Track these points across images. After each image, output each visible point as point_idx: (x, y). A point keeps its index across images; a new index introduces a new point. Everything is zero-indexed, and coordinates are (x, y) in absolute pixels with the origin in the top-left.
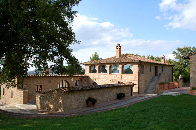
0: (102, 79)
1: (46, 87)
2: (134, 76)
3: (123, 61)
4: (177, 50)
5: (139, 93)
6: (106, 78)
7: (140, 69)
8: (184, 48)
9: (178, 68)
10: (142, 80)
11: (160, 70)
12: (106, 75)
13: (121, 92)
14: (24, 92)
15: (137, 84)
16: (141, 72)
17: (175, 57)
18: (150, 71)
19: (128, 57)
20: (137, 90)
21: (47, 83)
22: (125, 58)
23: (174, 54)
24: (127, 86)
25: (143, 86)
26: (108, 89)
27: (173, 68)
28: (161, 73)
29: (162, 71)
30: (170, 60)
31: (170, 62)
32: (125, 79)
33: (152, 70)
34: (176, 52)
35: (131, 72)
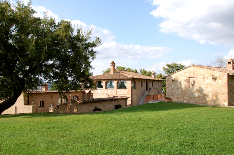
0: (98, 94)
1: (48, 102)
2: (128, 91)
3: (118, 77)
4: (166, 66)
5: (132, 105)
6: (102, 93)
7: (132, 85)
8: (172, 64)
10: (135, 94)
11: (150, 85)
12: (103, 90)
13: (118, 104)
14: (33, 107)
15: (131, 97)
16: (134, 87)
17: (165, 73)
18: (142, 86)
19: (122, 73)
20: (131, 103)
21: (49, 98)
22: (119, 74)
23: (164, 70)
24: (122, 99)
25: (135, 99)
26: (109, 101)
27: (162, 83)
28: (151, 87)
29: (153, 86)
31: (161, 76)
32: (120, 94)
33: (143, 86)
34: (166, 68)
35: (125, 87)
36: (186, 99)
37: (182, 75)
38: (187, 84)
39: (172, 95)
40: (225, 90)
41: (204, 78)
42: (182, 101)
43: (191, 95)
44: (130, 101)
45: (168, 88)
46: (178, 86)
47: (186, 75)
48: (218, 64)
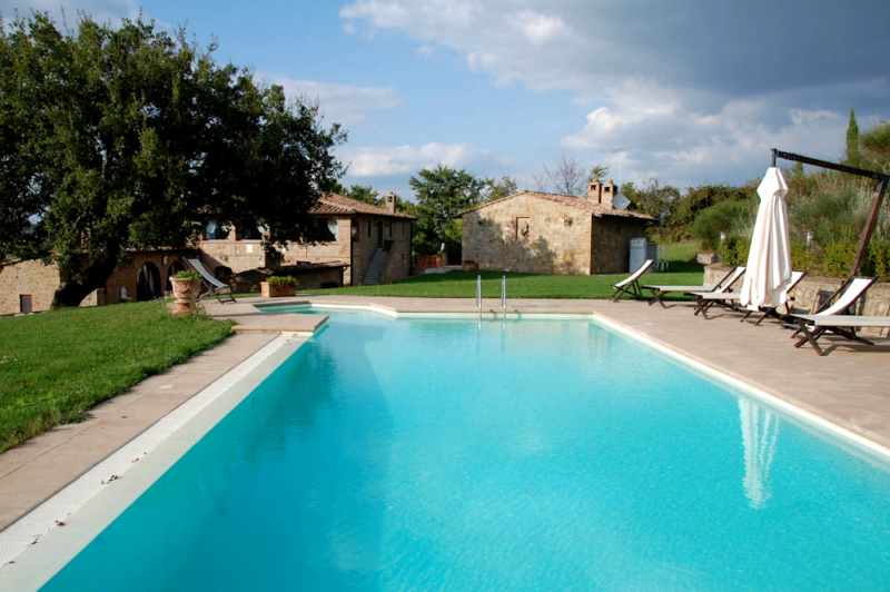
0: (246, 257)
2: (340, 247)
4: (421, 174)
5: (352, 286)
7: (354, 232)
8: (438, 170)
9: (423, 226)
11: (386, 232)
15: (350, 264)
16: (355, 237)
18: (369, 235)
20: (348, 279)
23: (413, 187)
25: (357, 271)
27: (411, 224)
28: (388, 238)
29: (391, 234)
32: (317, 255)
33: (372, 233)
34: (419, 181)
35: (331, 238)
36: (509, 265)
37: (502, 211)
38: (512, 230)
39: (478, 256)
40: (587, 244)
41: (548, 220)
42: (501, 269)
43: (521, 257)
44: (348, 274)
46: (493, 235)
47: (510, 212)
48: (562, 178)
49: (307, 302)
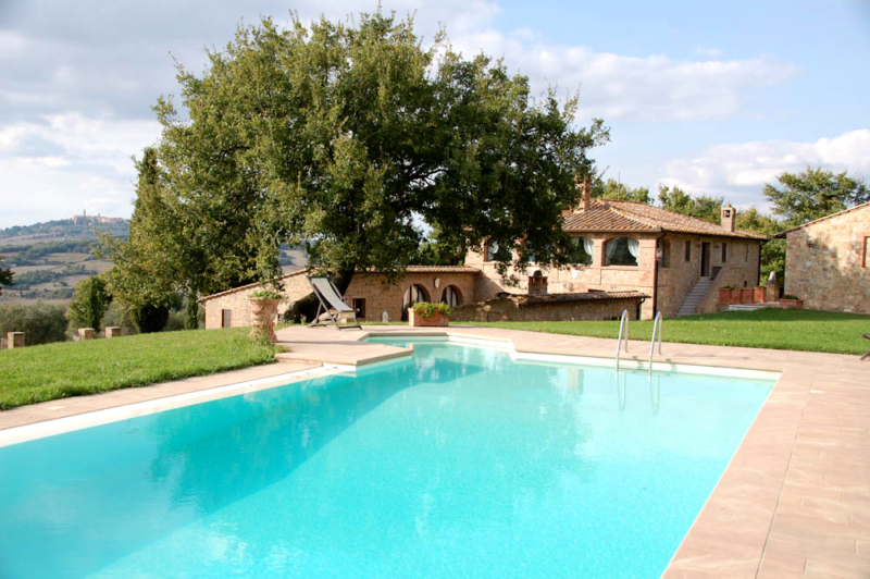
1: (375, 304)
2: (641, 273)
4: (780, 180)
7: (659, 255)
9: (779, 249)
10: (664, 286)
11: (715, 256)
12: (549, 269)
15: (652, 295)
16: (663, 261)
17: (773, 209)
18: (688, 258)
19: (615, 211)
20: (650, 313)
21: (378, 292)
22: (605, 213)
23: (768, 197)
24: (629, 298)
27: (760, 249)
28: (720, 264)
29: (724, 259)
30: (754, 214)
31: (754, 222)
32: (613, 282)
33: (692, 257)
34: (778, 190)
35: (630, 260)
36: (850, 303)
37: (844, 227)
38: (857, 256)
39: (806, 290)
42: (838, 308)
43: (868, 293)
44: (649, 308)
45: (794, 266)
46: (825, 262)
47: (854, 229)
49: (445, 335)
